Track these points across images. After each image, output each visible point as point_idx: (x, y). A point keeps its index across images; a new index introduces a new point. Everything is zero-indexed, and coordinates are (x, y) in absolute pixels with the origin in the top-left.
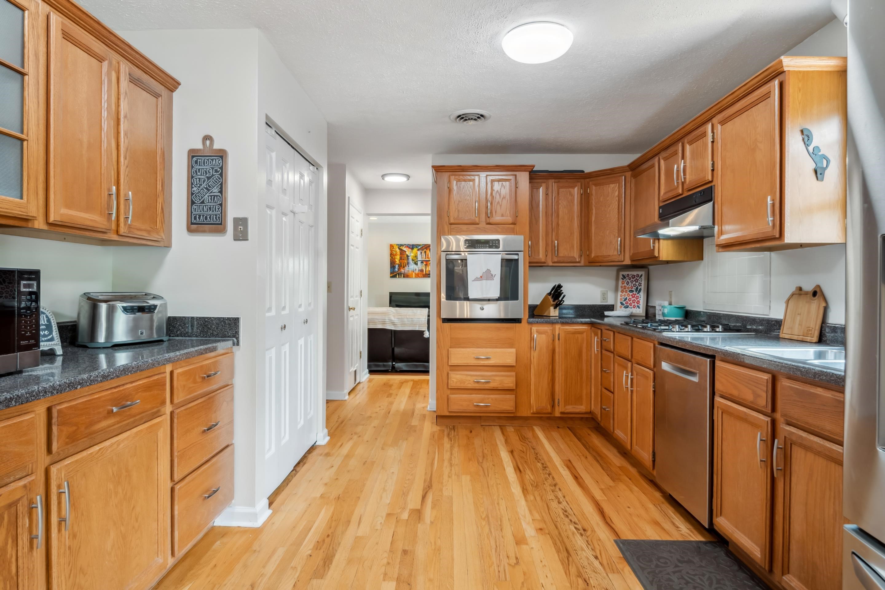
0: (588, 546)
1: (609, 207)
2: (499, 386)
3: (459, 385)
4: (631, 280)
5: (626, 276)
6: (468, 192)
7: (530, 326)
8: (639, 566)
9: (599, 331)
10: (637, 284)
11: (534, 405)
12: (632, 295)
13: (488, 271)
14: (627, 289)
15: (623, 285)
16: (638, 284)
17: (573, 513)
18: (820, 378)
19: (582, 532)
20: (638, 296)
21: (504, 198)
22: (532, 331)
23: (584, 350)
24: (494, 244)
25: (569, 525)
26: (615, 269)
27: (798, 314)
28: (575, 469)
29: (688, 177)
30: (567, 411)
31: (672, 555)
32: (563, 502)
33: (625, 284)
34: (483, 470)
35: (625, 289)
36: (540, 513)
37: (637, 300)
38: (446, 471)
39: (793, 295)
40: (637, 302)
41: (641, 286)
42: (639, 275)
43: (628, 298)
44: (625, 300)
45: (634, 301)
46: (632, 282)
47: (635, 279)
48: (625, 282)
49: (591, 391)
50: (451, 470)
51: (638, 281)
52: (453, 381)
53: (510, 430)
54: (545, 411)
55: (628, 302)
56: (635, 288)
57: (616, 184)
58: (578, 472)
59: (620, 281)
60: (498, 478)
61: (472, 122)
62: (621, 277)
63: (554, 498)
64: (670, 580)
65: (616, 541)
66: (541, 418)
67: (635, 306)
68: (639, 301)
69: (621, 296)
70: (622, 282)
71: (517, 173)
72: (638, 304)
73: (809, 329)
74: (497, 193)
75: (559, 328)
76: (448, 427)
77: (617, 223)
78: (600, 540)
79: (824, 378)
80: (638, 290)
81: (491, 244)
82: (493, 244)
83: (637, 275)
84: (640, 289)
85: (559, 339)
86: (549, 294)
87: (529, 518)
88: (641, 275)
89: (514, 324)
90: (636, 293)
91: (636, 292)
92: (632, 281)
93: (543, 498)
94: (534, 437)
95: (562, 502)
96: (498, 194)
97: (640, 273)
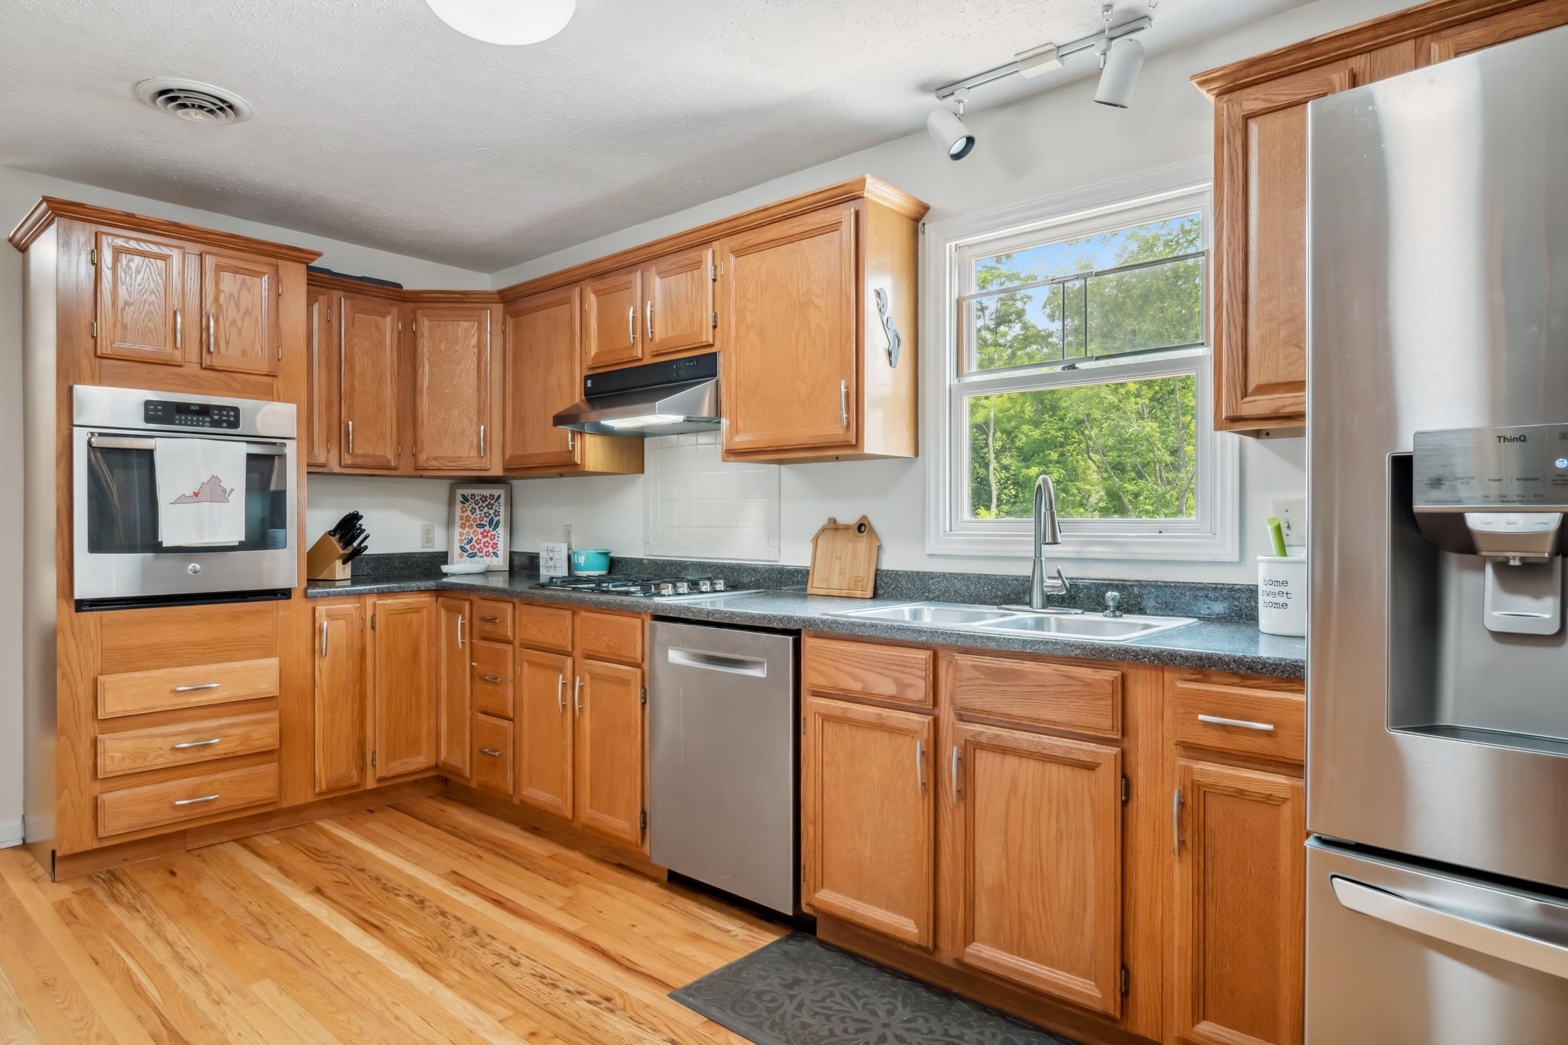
0: (640, 1025)
1: (459, 364)
2: (241, 748)
3: (129, 766)
4: (480, 505)
5: (469, 498)
6: (152, 283)
7: (310, 605)
8: (748, 1023)
9: (467, 605)
10: (491, 512)
11: (323, 774)
12: (482, 533)
13: (215, 480)
14: (472, 522)
15: (465, 515)
16: (494, 513)
17: (558, 975)
18: (1034, 648)
19: (605, 1004)
20: (494, 535)
21: (247, 313)
22: (317, 615)
23: (424, 645)
24: (224, 418)
25: (573, 1001)
26: (447, 483)
27: (837, 558)
28: (481, 886)
29: (657, 330)
30: (391, 773)
31: (769, 981)
32: (520, 960)
33: (469, 513)
34: (290, 954)
35: (469, 521)
36: (500, 1001)
37: (492, 542)
38: (194, 990)
39: (823, 530)
40: (492, 546)
41: (499, 515)
42: (493, 496)
43: (475, 539)
44: (468, 543)
45: (487, 544)
46: (481, 508)
47: (487, 503)
48: (469, 509)
49: (437, 725)
50: (206, 984)
51: (494, 507)
52: (112, 758)
53: (268, 842)
54: (346, 784)
55: (476, 545)
56: (488, 520)
57: (473, 323)
58: (491, 891)
59: (458, 507)
60: (344, 961)
61: (195, 116)
62: (459, 498)
63: (497, 960)
64: (805, 1026)
65: (671, 996)
66: (331, 802)
67: (490, 554)
68: (496, 544)
69: (461, 534)
70: (462, 509)
71: (280, 262)
72: (494, 549)
73: (857, 579)
74: (230, 299)
75: (375, 604)
76: (95, 878)
77: (476, 396)
78: (647, 1006)
79: (1042, 647)
80: (494, 523)
81: (216, 417)
82: (220, 418)
83: (490, 495)
84: (497, 522)
85: (373, 628)
86: (332, 533)
87: (489, 1022)
88: (499, 497)
89: (275, 602)
90: (491, 529)
91: (490, 527)
92: (482, 506)
93: (478, 967)
94: (340, 846)
95: (519, 962)
96: (232, 302)
97: (496, 492)
